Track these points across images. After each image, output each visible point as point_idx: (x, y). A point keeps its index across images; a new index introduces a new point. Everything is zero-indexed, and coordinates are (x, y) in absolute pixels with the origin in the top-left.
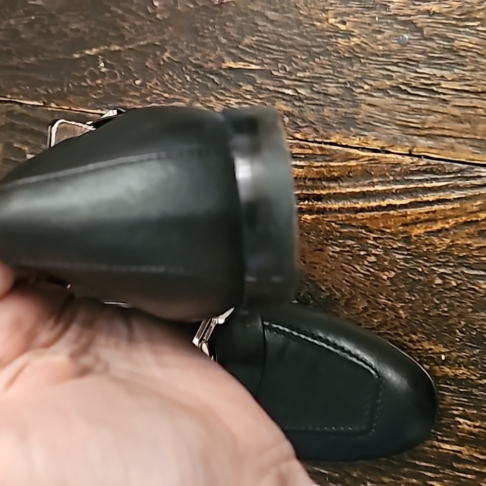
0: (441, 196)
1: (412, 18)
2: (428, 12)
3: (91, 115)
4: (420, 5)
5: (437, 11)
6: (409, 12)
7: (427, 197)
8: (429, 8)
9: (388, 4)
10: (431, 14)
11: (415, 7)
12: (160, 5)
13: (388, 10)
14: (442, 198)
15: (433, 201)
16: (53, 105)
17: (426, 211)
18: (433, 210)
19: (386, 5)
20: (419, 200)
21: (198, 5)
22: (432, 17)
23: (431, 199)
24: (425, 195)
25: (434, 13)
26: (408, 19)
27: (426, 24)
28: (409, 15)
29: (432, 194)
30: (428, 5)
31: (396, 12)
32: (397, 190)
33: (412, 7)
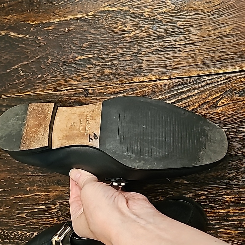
0: (189, 94)
1: (156, 17)
2: (162, 13)
3: (21, 96)
4: (158, 10)
5: (166, 11)
6: (154, 15)
7: (183, 96)
8: (162, 11)
9: (143, 13)
10: (164, 13)
11: (155, 12)
12: (41, 39)
13: (144, 16)
14: (189, 95)
15: (186, 97)
16: (3, 96)
17: (184, 103)
18: (187, 101)
19: (142, 14)
20: (179, 98)
21: (58, 34)
22: (165, 14)
23: (185, 97)
24: (182, 96)
25: (165, 12)
26: (154, 18)
27: (162, 18)
28: (154, 16)
29: (185, 94)
30: (161, 10)
31: (148, 16)
32: (168, 96)
33: (154, 12)
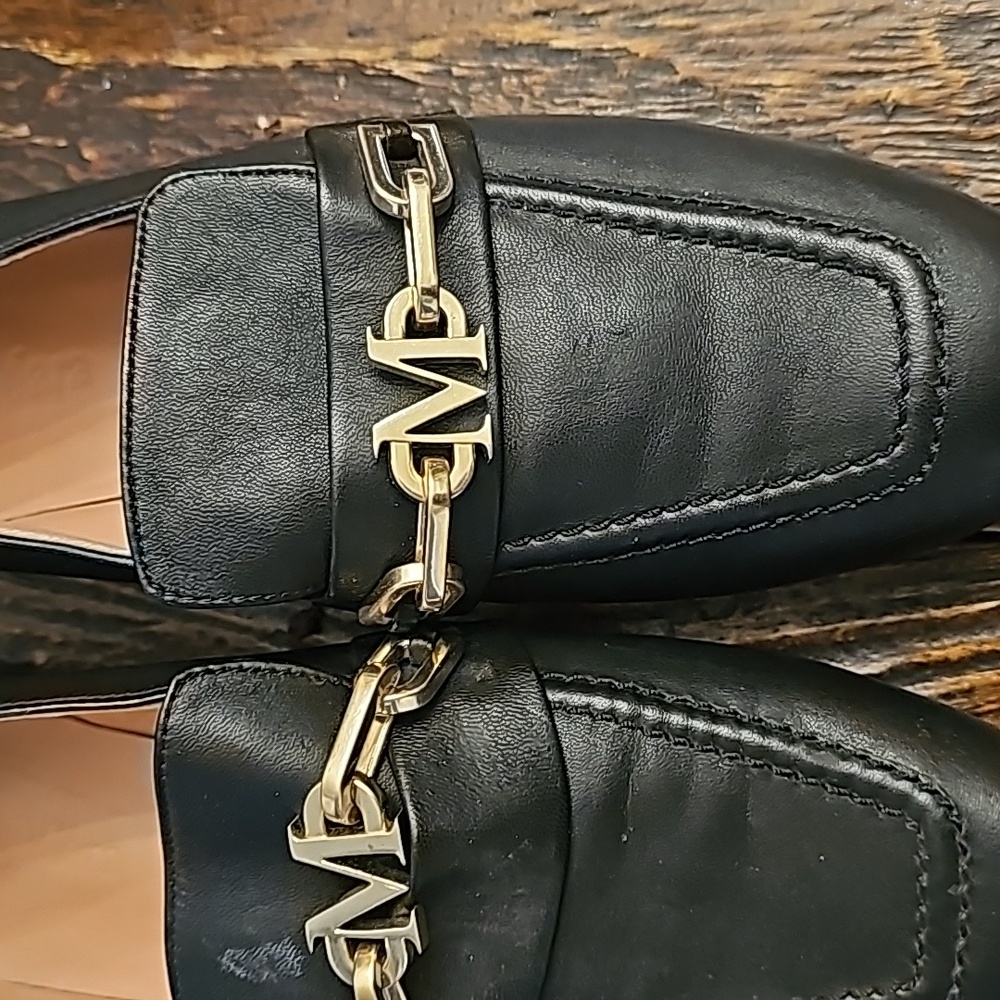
0: (983, 643)
1: (832, 126)
2: (878, 105)
4: (851, 88)
5: (906, 102)
6: (822, 111)
7: (944, 648)
8: (881, 93)
9: (756, 94)
10: (890, 109)
11: (838, 95)
12: (101, 157)
13: (758, 109)
14: (987, 647)
15: (961, 660)
17: (943, 691)
18: (966, 685)
19: (751, 97)
20: (918, 658)
21: (209, 147)
22: (893, 120)
23: (954, 653)
24: (935, 644)
25: (898, 107)
26: (822, 130)
27: (877, 141)
28: (823, 120)
29: (956, 640)
30: (877, 87)
31: (785, 114)
32: (845, 633)
33: (828, 95)
